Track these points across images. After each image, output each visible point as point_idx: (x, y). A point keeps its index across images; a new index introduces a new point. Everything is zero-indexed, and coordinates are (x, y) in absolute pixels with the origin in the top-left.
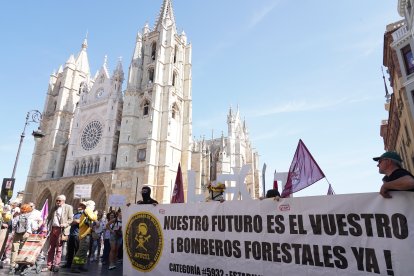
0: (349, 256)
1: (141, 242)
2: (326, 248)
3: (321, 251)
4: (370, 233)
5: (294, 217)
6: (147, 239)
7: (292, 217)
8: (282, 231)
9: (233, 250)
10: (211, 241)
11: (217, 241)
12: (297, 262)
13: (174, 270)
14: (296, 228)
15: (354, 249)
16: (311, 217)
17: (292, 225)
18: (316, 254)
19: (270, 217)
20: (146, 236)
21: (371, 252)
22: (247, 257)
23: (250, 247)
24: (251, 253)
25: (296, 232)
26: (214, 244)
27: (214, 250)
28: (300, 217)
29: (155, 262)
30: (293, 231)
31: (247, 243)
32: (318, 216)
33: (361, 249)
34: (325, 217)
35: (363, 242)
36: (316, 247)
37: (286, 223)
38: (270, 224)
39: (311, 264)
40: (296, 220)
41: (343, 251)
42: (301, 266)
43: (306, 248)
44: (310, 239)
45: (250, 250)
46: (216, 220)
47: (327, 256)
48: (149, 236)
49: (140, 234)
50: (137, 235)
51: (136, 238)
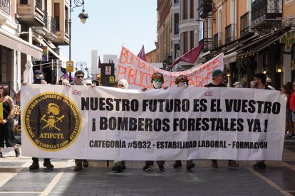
0: (245, 124)
1: (51, 123)
2: (233, 120)
3: (229, 122)
4: (260, 111)
5: (215, 100)
6: (59, 119)
7: (213, 101)
8: (205, 110)
9: (162, 126)
10: (141, 119)
11: (147, 120)
12: (213, 129)
13: (96, 146)
14: (215, 108)
15: (248, 120)
16: (227, 101)
17: (213, 105)
18: (226, 124)
19: (196, 101)
20: (59, 116)
21: (257, 122)
22: (175, 130)
23: (178, 122)
24: (178, 127)
25: (215, 111)
26: (144, 122)
27: (143, 127)
28: (219, 101)
29: (70, 141)
30: (213, 110)
31: (175, 120)
32: (231, 101)
33: (252, 120)
34: (235, 101)
35: (254, 116)
36: (226, 120)
37: (208, 105)
38: (196, 105)
39: (222, 129)
40: (216, 103)
41: (242, 121)
42: (215, 132)
43: (220, 120)
44: (223, 115)
45: (177, 125)
46: (148, 103)
47: (233, 125)
48: (63, 116)
49: (51, 114)
50: (45, 116)
51: (42, 118)
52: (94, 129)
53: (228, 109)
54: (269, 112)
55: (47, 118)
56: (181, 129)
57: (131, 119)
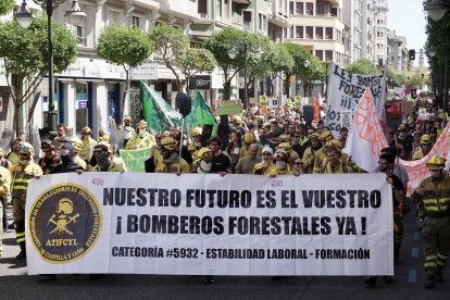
0: (333, 225)
1: (62, 225)
2: (314, 219)
3: (310, 222)
4: (352, 205)
5: (287, 192)
6: (72, 219)
7: (284, 193)
8: (274, 206)
9: (214, 226)
10: (184, 218)
11: (192, 219)
12: (287, 233)
13: (122, 254)
14: (288, 202)
15: (338, 219)
16: (304, 192)
17: (284, 199)
18: (306, 224)
19: (259, 193)
20: (72, 215)
21: (351, 220)
22: (231, 232)
23: (235, 222)
24: (236, 229)
25: (287, 206)
26: (187, 221)
27: (187, 228)
28: (293, 193)
29: (86, 248)
30: (284, 205)
31: (232, 219)
32: (311, 192)
33: (343, 218)
34: (317, 192)
35: (346, 212)
36: (305, 219)
37: (278, 198)
38: (260, 199)
39: (300, 233)
40: (288, 196)
41: (329, 220)
42: (290, 236)
43: (296, 220)
44: (301, 212)
45: (235, 225)
46: (193, 195)
47: (315, 225)
48: (78, 215)
49: (62, 213)
50: (54, 216)
51: (51, 220)
52: (119, 231)
53: (308, 205)
54: (367, 206)
55: (56, 219)
56: (240, 231)
57: (171, 218)
